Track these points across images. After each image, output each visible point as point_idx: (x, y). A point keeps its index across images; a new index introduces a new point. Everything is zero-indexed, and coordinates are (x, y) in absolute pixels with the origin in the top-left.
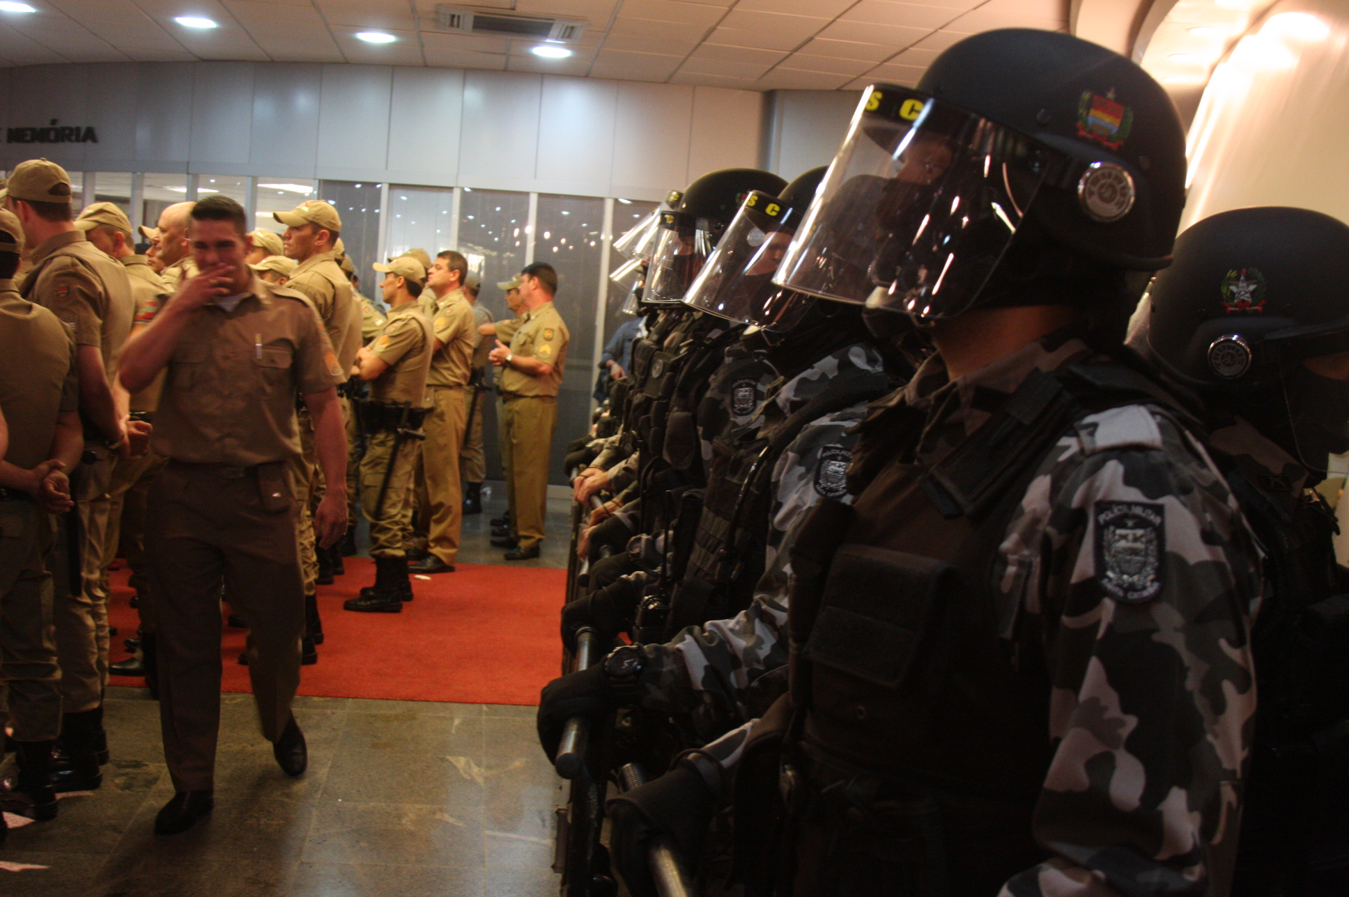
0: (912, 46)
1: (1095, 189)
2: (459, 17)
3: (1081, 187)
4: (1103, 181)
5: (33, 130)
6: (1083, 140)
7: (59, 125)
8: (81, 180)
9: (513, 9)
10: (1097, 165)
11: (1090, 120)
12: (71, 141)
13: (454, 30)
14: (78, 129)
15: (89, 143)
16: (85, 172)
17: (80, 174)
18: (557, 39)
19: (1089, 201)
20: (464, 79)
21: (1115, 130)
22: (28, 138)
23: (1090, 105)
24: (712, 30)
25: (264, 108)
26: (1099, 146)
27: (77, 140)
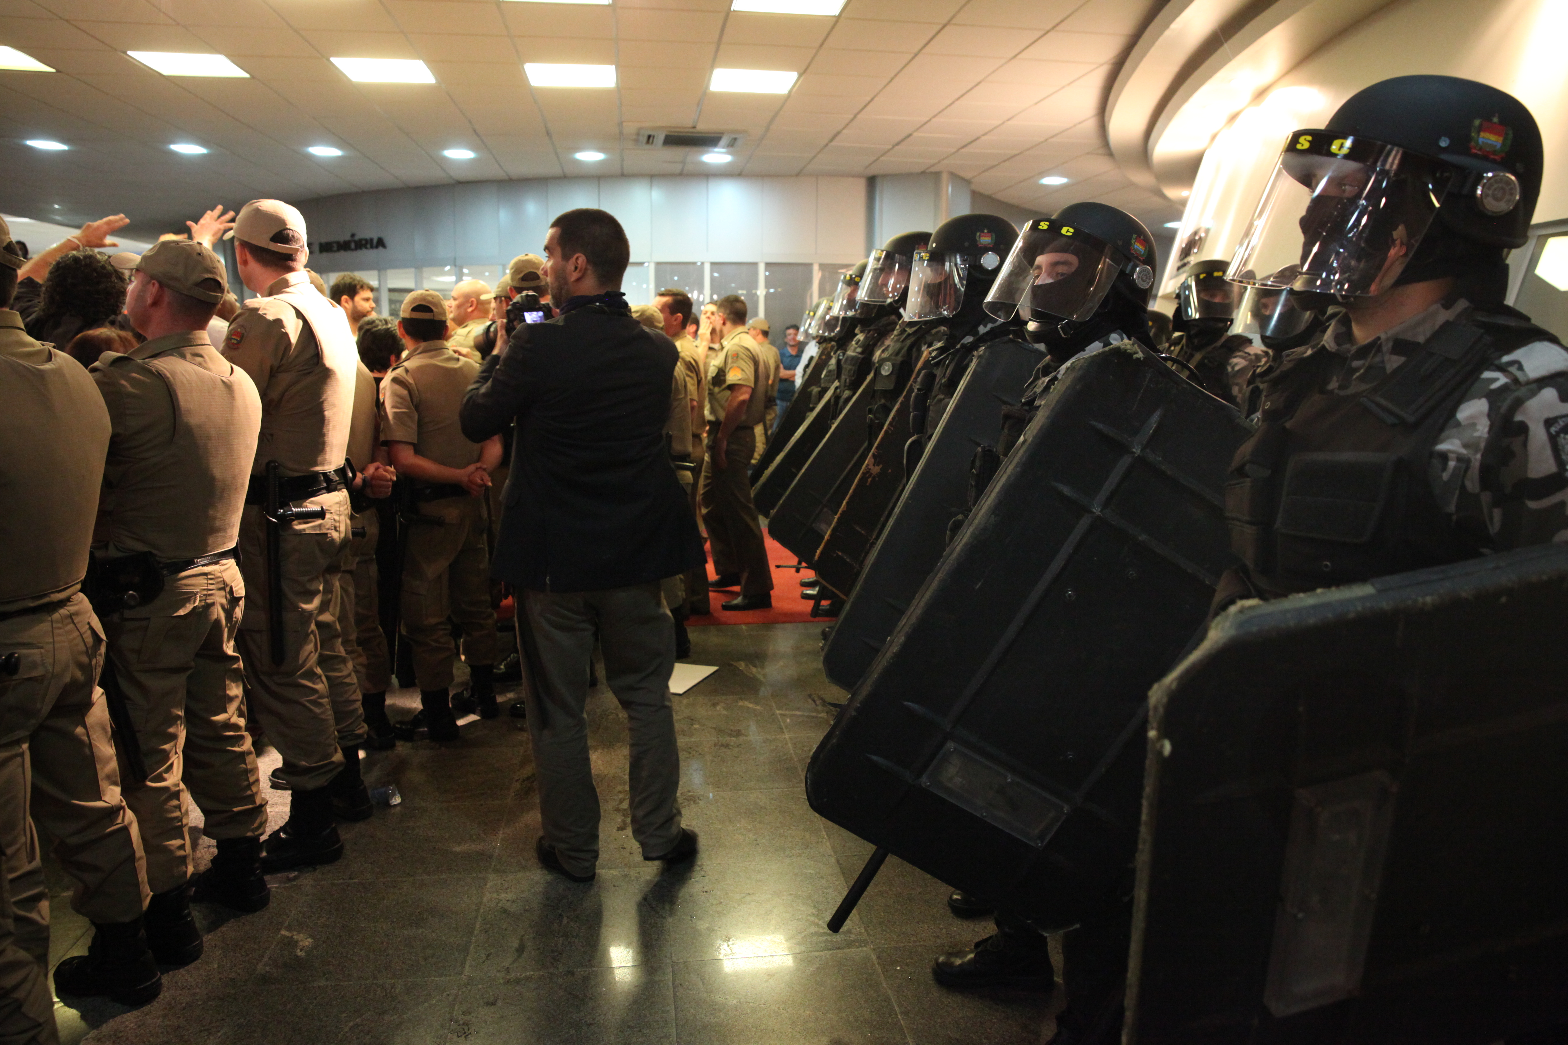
0: (984, 135)
1: (1490, 192)
2: (654, 137)
3: (1479, 192)
4: (1496, 186)
5: (338, 243)
6: (1475, 156)
7: (357, 238)
8: (377, 277)
9: (694, 127)
10: (1490, 175)
11: (1480, 140)
12: (366, 248)
13: (648, 147)
14: (372, 240)
15: (381, 248)
16: (379, 270)
17: (375, 273)
18: (723, 148)
19: (1485, 201)
20: (651, 183)
21: (1499, 146)
22: (335, 248)
23: (1480, 129)
24: (838, 133)
25: (504, 215)
26: (1488, 159)
27: (372, 247)
